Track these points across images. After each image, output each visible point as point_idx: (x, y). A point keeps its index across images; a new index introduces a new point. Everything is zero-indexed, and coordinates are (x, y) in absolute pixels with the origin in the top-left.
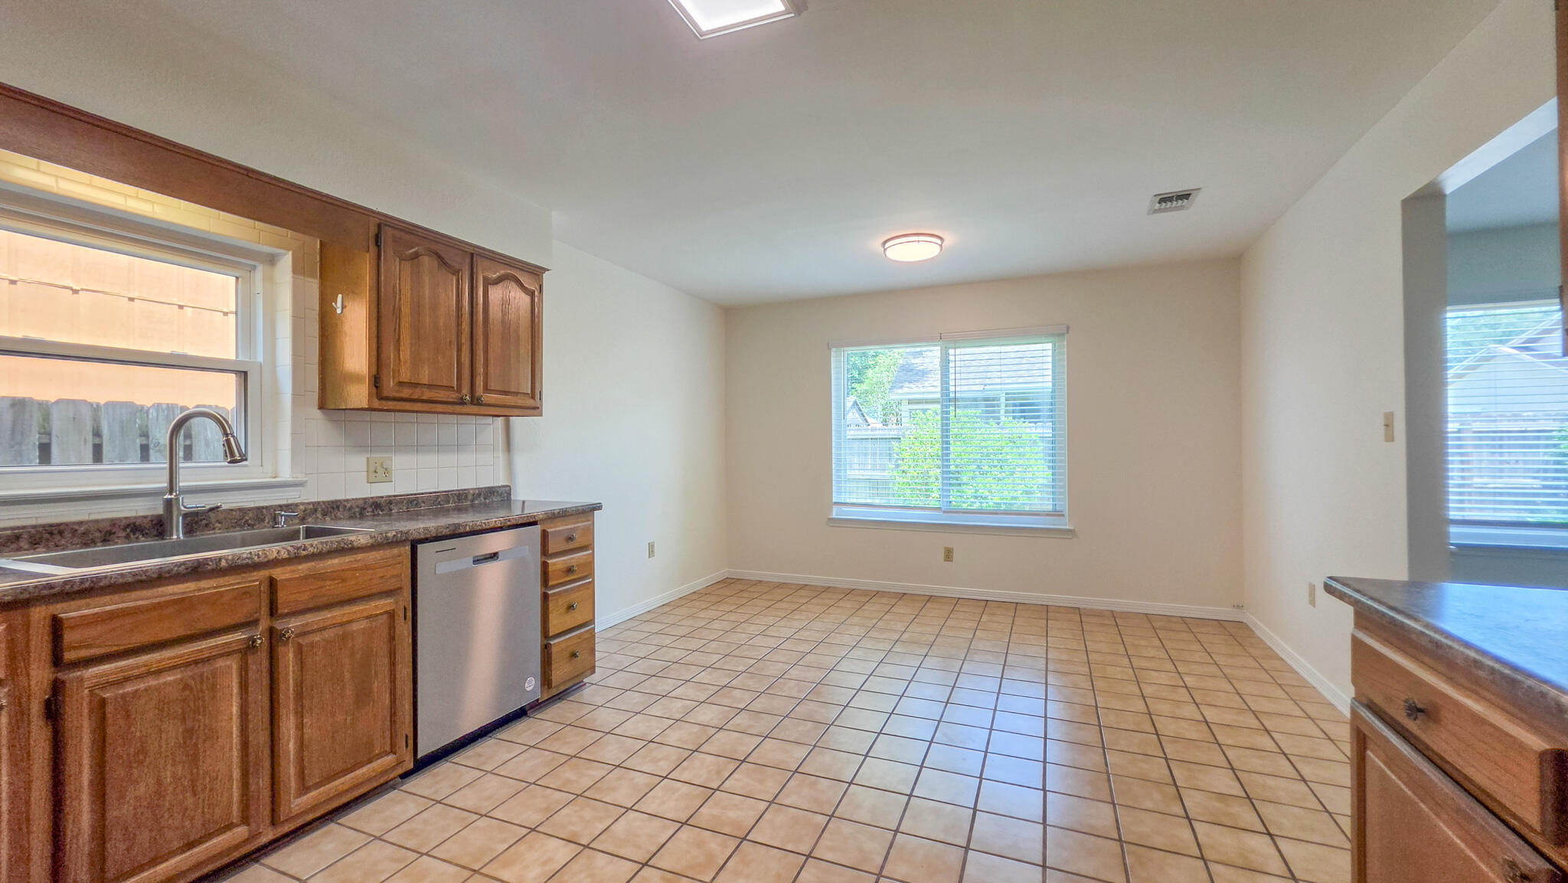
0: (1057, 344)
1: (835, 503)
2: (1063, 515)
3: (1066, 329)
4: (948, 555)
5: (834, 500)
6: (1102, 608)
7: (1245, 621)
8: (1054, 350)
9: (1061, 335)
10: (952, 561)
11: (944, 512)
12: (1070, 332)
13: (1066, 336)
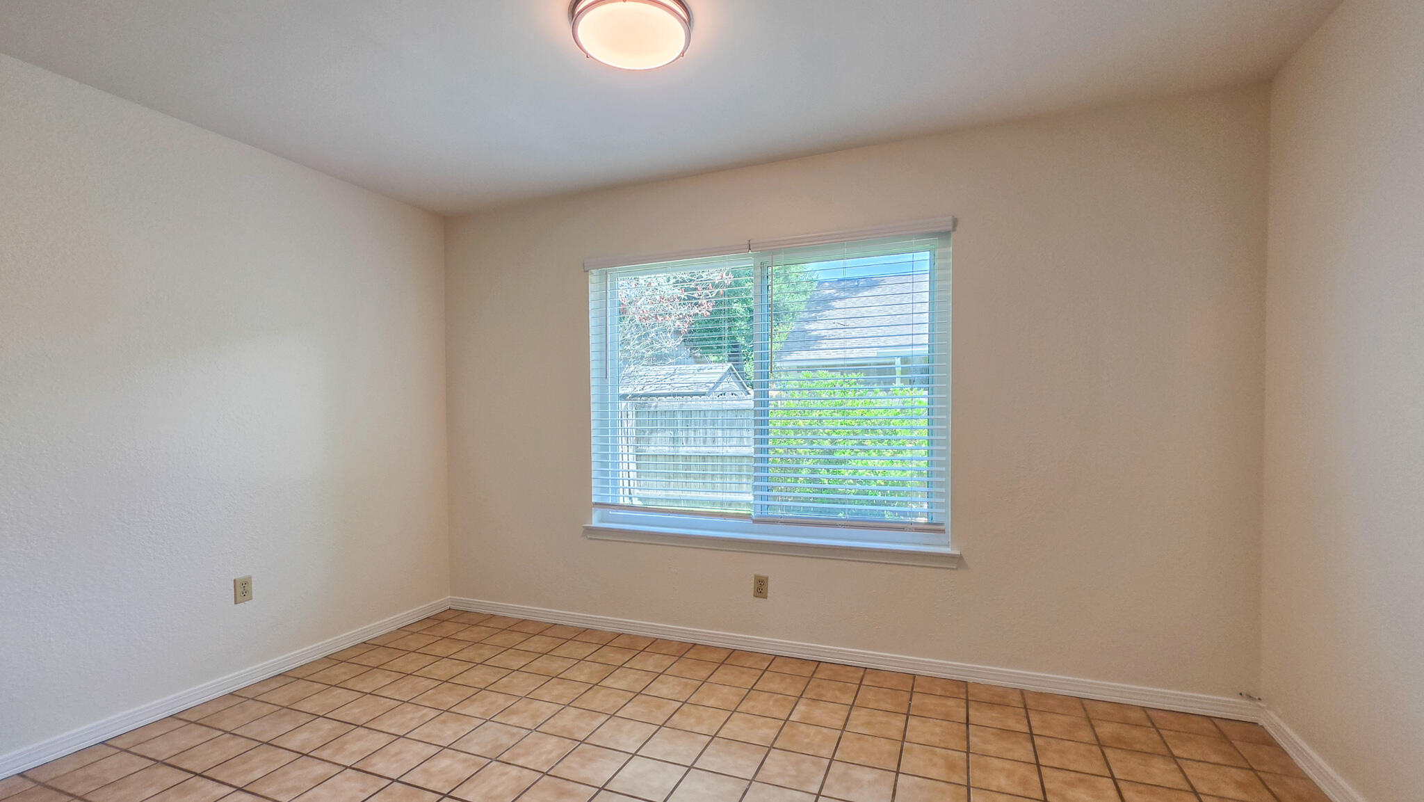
0: (937, 253)
1: (596, 504)
2: (943, 531)
3: (951, 223)
4: (761, 587)
5: (594, 500)
6: (1004, 684)
7: (1262, 722)
8: (932, 264)
9: (944, 235)
10: (766, 597)
11: (754, 521)
12: (958, 229)
13: (953, 234)
